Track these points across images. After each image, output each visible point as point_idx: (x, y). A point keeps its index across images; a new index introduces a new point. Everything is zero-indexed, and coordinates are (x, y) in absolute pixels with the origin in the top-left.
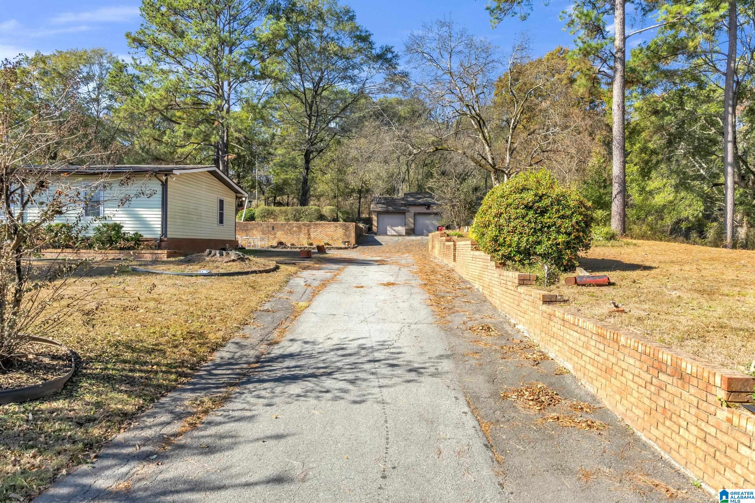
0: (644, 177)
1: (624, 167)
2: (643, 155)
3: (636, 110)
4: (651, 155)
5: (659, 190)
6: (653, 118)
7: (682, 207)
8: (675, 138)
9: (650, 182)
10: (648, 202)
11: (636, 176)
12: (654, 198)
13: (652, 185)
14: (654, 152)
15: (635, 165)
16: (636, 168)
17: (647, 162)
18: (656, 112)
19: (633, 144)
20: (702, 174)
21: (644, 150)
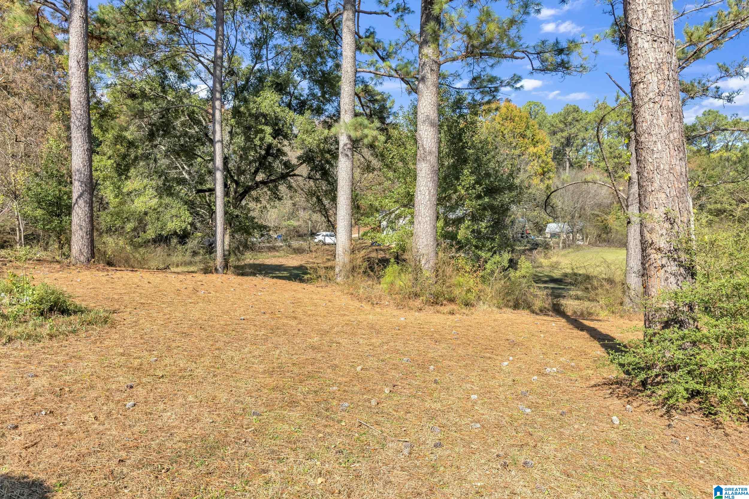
0: (120, 175)
1: (90, 161)
2: (118, 147)
3: (107, 86)
4: (129, 147)
5: (139, 193)
6: (129, 102)
7: (168, 216)
8: (158, 130)
9: (128, 182)
10: (125, 208)
11: (110, 172)
12: (133, 201)
13: (129, 186)
14: (131, 144)
15: (109, 158)
16: (110, 162)
17: (124, 157)
18: (133, 96)
19: (105, 131)
20: (184, 179)
21: (119, 139)
